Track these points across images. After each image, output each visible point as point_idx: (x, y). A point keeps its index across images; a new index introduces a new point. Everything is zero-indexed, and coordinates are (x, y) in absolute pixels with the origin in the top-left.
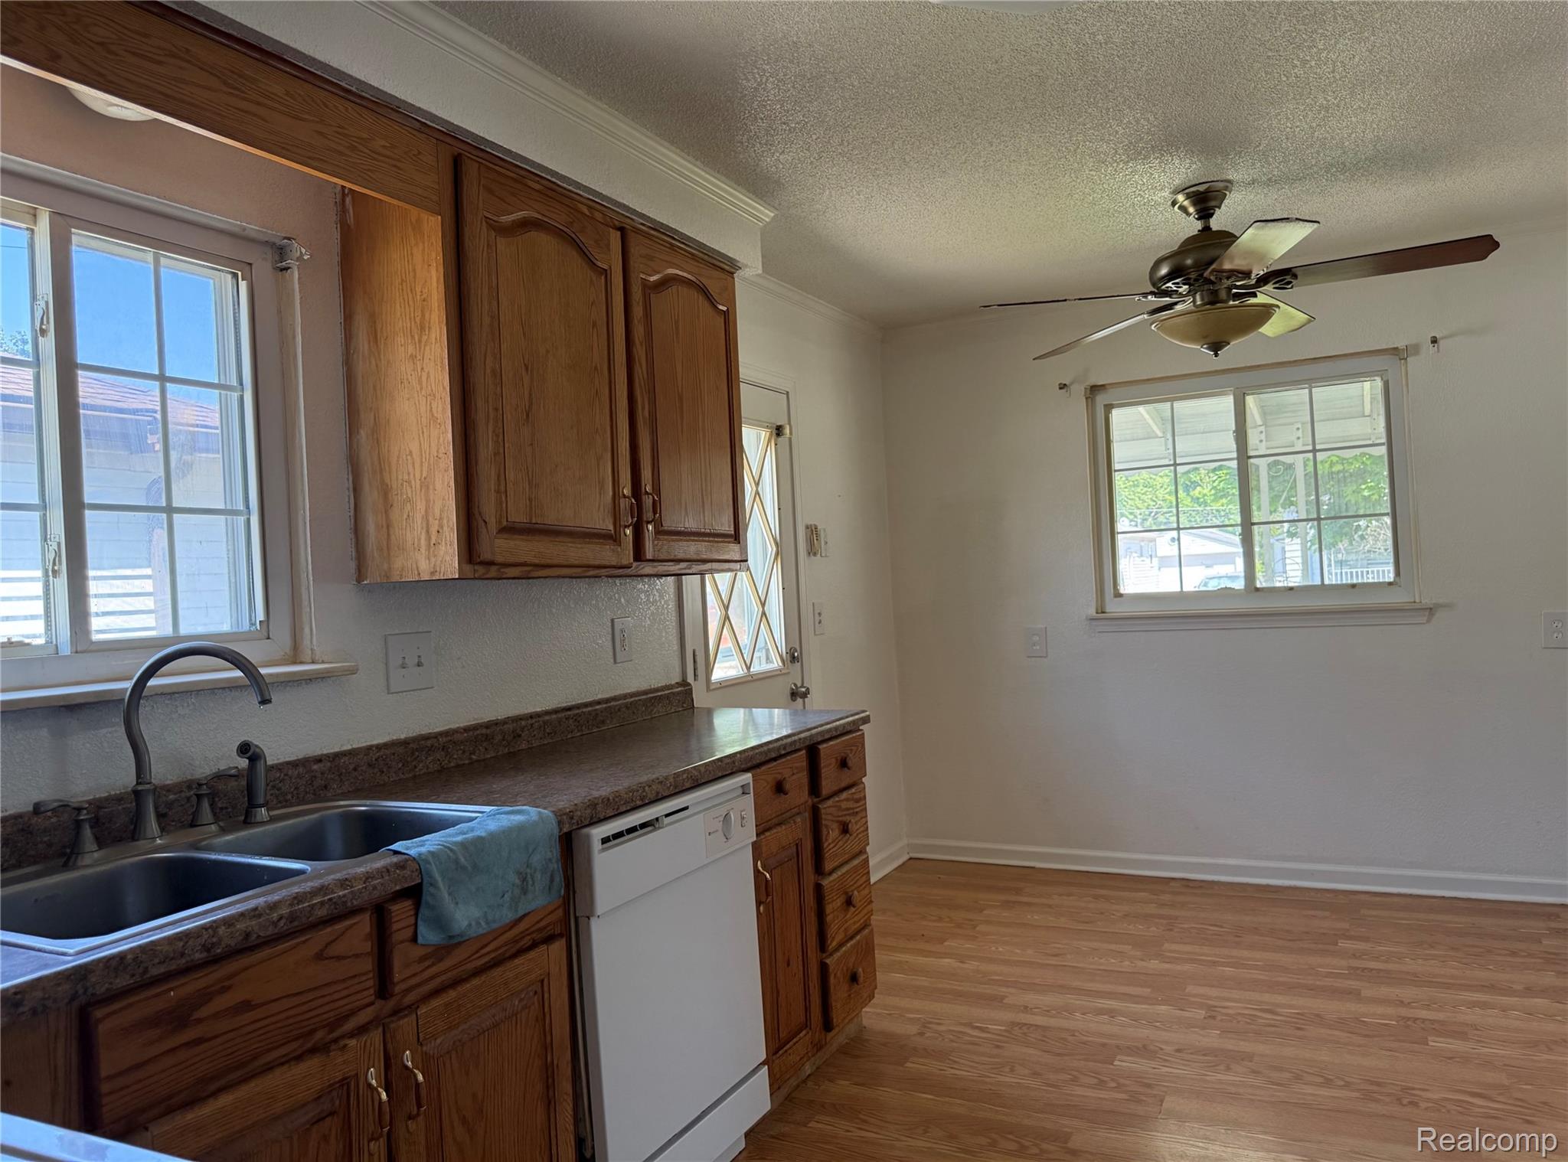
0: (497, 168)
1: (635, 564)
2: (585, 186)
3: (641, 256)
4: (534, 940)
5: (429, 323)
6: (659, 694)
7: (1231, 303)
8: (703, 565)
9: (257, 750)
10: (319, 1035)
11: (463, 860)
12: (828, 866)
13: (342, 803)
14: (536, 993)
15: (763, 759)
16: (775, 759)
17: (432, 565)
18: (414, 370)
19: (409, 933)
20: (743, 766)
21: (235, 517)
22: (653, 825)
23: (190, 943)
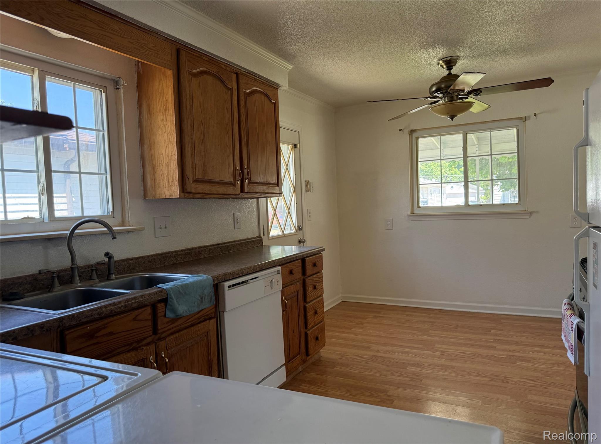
0: (192, 53)
1: (241, 194)
2: (223, 59)
3: (244, 83)
4: (205, 319)
5: (169, 108)
6: (250, 240)
7: (458, 101)
8: (267, 195)
9: (111, 255)
10: (134, 345)
11: (181, 290)
12: (308, 300)
13: (140, 274)
14: (205, 336)
15: (285, 262)
16: (290, 262)
17: (170, 193)
18: (163, 125)
19: (163, 314)
20: (278, 264)
21: (102, 176)
22: (246, 283)
23: (94, 312)
